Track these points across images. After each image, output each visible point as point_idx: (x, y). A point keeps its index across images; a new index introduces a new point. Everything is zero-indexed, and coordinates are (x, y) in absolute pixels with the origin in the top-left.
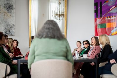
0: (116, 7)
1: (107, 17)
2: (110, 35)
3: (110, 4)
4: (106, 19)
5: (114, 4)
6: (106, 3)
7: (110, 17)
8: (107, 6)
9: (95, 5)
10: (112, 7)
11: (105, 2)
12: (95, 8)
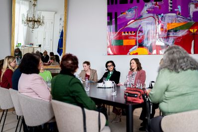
0: (135, 20)
1: (125, 33)
2: (128, 54)
3: (128, 17)
4: (123, 34)
5: (133, 17)
6: (123, 15)
7: (128, 33)
8: (124, 18)
9: (108, 16)
10: (130, 20)
11: (122, 13)
12: (108, 19)
